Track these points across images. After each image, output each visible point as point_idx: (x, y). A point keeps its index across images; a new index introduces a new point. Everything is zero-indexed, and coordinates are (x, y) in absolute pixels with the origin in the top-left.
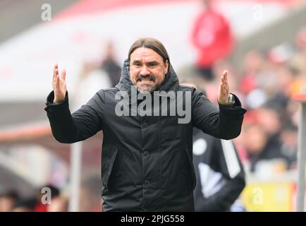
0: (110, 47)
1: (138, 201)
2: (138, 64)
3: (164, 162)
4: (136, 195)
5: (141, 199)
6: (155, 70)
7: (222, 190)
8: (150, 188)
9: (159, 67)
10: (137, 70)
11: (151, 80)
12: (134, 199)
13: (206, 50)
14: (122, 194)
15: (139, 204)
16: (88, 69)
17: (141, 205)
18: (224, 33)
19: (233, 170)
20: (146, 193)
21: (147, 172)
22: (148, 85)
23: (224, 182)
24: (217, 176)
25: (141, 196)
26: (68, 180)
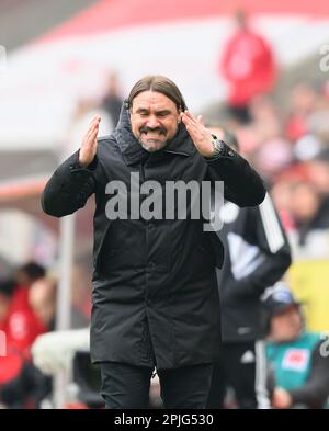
0: (113, 79)
1: (139, 290)
2: (145, 113)
3: (175, 237)
4: (137, 281)
5: (143, 287)
6: (166, 121)
7: (258, 269)
8: (155, 271)
9: (171, 117)
10: (144, 120)
11: (161, 133)
12: (133, 286)
13: (239, 84)
14: (117, 280)
15: (139, 292)
16: (83, 108)
17: (144, 293)
18: (264, 61)
19: (275, 242)
20: (149, 279)
21: (152, 251)
22: (156, 141)
23: (262, 259)
24: (253, 251)
25: (144, 283)
26: (57, 256)
